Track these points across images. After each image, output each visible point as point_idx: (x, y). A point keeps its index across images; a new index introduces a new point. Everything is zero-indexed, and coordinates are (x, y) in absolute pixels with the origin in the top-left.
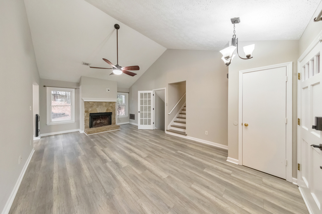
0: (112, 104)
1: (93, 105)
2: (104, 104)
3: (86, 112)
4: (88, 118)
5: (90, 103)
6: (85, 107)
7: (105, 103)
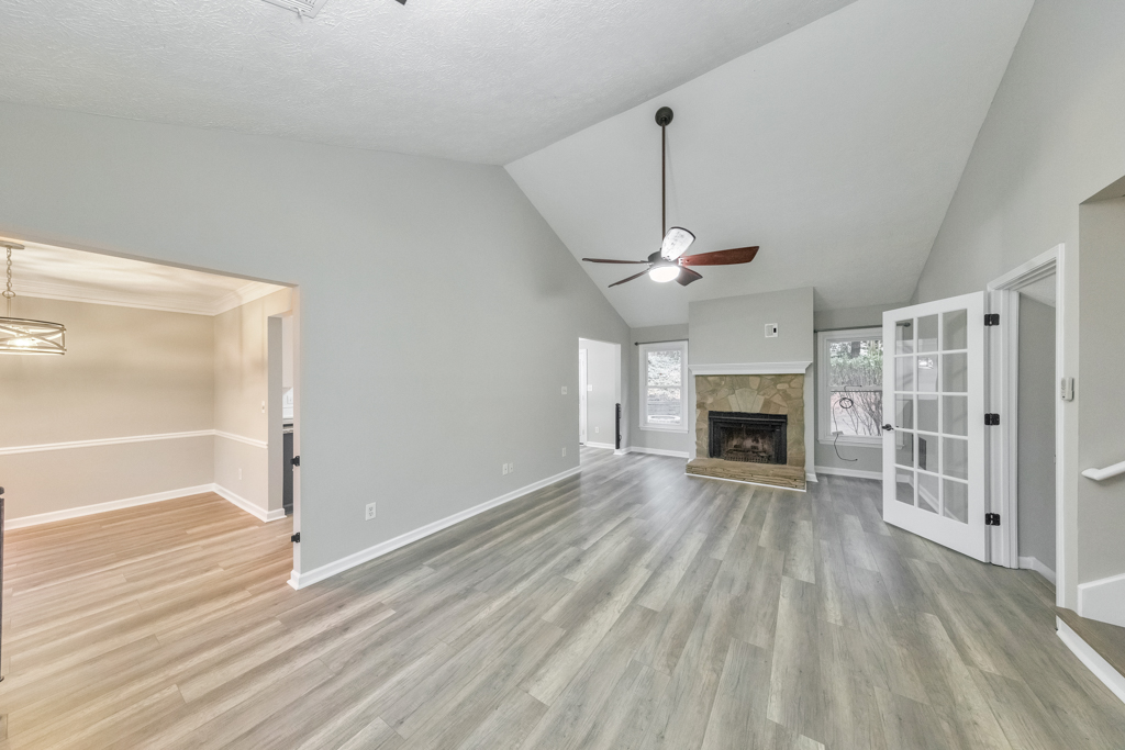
0: (789, 383)
1: (719, 385)
2: (755, 383)
3: (700, 405)
4: (705, 426)
5: (710, 378)
6: (698, 393)
7: (758, 379)
